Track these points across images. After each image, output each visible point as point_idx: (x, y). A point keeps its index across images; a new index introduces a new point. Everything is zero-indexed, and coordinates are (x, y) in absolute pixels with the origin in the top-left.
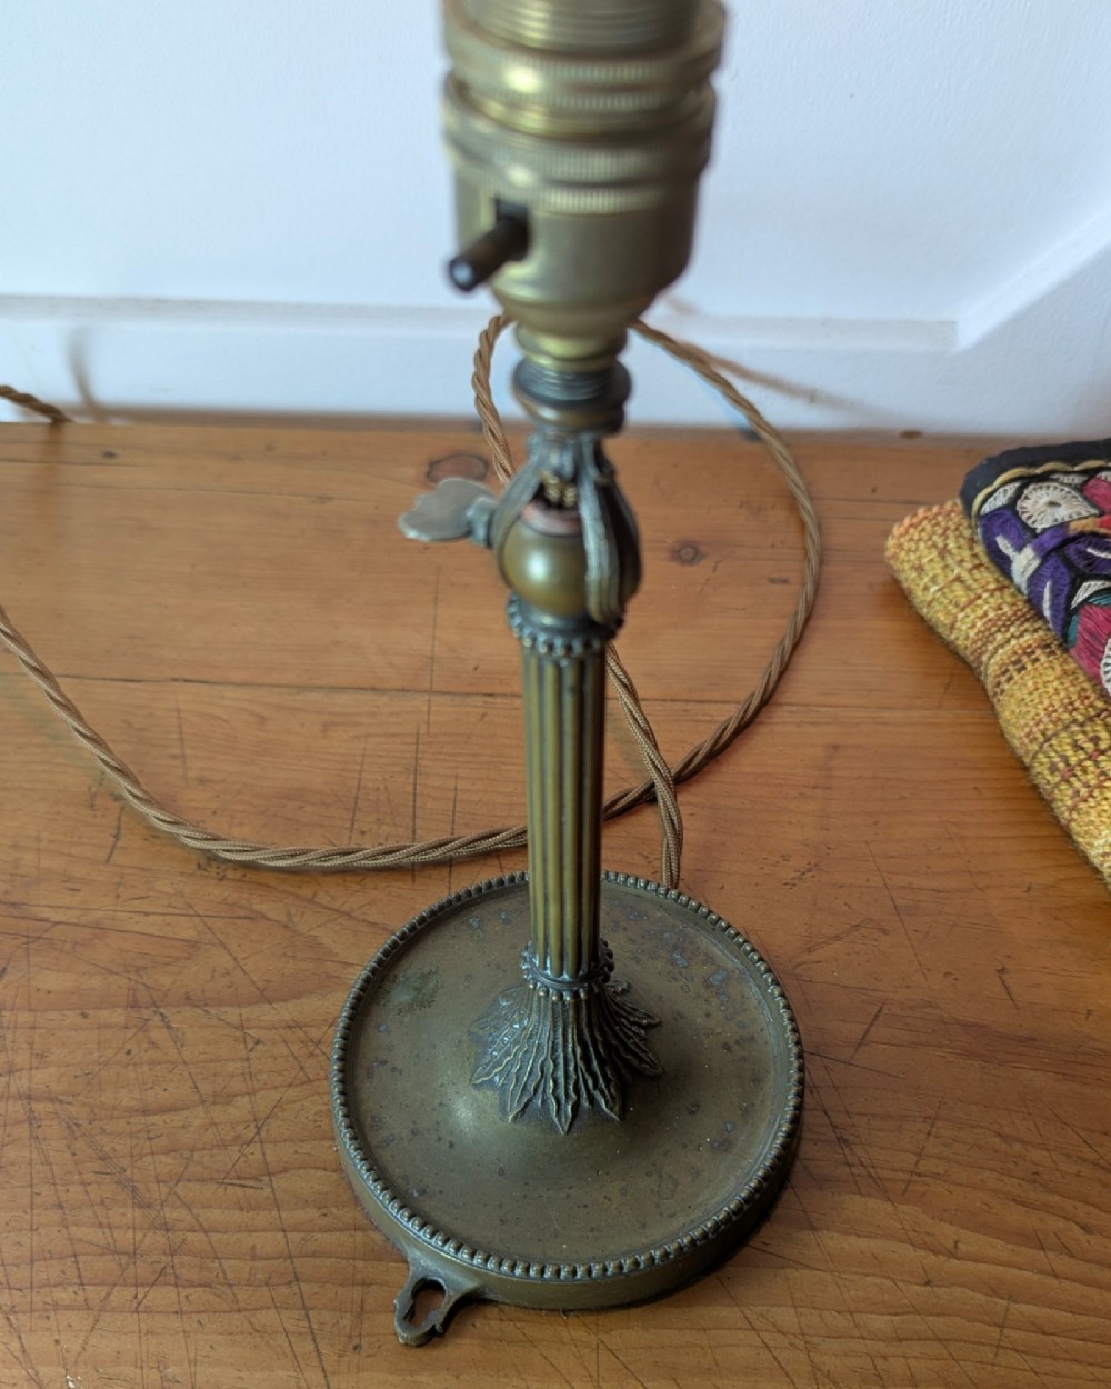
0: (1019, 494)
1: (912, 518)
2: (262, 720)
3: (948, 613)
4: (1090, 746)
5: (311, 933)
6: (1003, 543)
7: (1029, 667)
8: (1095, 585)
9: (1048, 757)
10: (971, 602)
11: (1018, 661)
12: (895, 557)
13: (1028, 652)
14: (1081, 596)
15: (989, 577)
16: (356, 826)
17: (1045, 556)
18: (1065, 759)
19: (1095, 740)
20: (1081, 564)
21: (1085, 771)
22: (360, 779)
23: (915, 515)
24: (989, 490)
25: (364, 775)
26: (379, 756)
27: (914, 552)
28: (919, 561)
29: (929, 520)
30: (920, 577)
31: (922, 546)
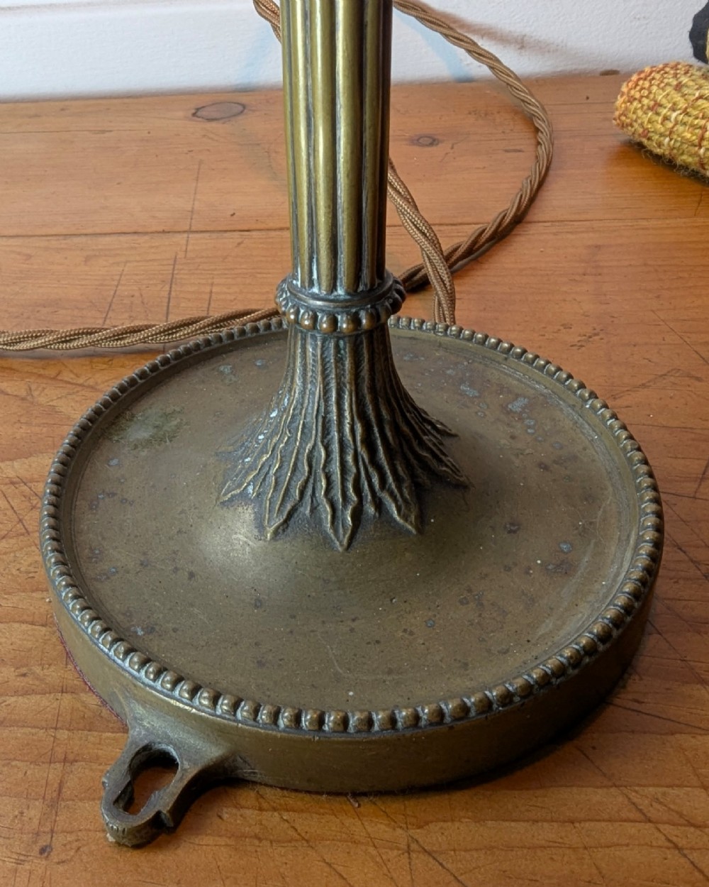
2: (28, 257)
5: (51, 403)
16: (108, 322)
22: (116, 291)
25: (119, 287)
26: (137, 275)
27: (647, 97)
28: (654, 101)
29: (657, 72)
30: (658, 113)
31: (655, 89)
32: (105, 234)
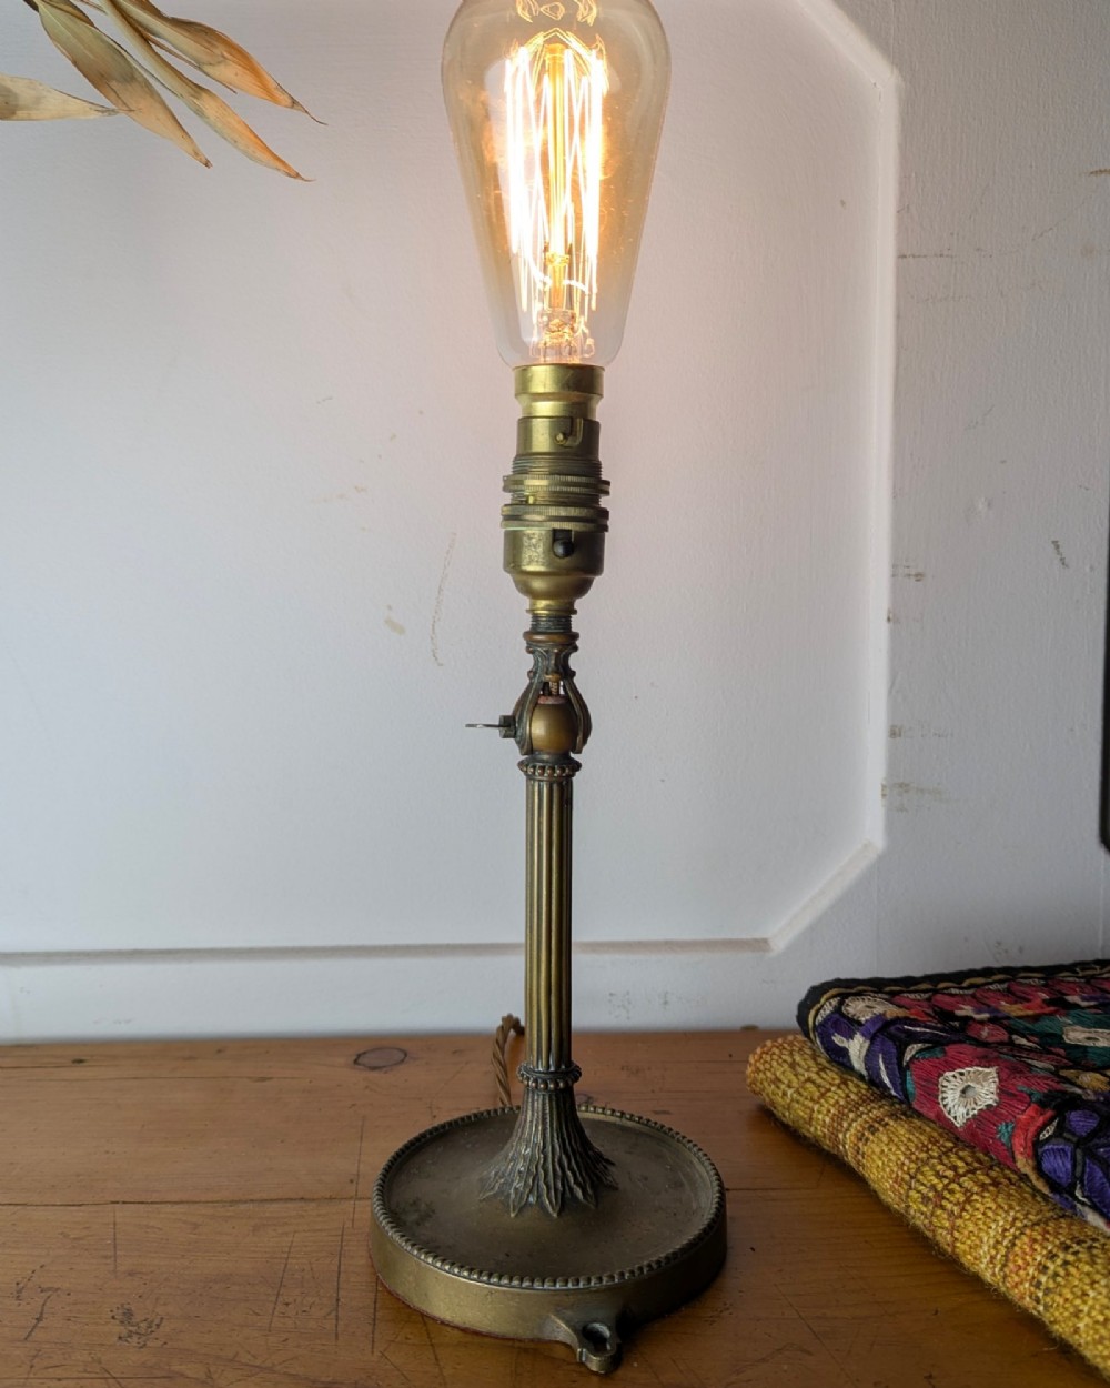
0: (841, 1003)
1: (762, 1048)
2: (196, 1226)
3: (807, 1107)
4: (950, 1173)
6: (838, 1039)
7: (881, 1130)
8: (916, 1047)
9: (919, 1192)
10: (823, 1095)
11: (872, 1126)
12: (754, 1082)
13: (879, 1120)
14: (907, 1057)
15: (833, 1076)
16: (281, 1299)
17: (872, 1039)
18: (933, 1187)
19: (955, 1168)
20: (903, 1036)
21: (952, 1192)
22: (286, 1264)
23: (765, 1046)
24: (819, 1006)
25: (289, 1261)
26: (306, 1246)
27: (769, 1070)
28: (775, 1074)
29: (777, 1048)
30: (778, 1088)
31: (774, 1064)
32: (272, 1201)
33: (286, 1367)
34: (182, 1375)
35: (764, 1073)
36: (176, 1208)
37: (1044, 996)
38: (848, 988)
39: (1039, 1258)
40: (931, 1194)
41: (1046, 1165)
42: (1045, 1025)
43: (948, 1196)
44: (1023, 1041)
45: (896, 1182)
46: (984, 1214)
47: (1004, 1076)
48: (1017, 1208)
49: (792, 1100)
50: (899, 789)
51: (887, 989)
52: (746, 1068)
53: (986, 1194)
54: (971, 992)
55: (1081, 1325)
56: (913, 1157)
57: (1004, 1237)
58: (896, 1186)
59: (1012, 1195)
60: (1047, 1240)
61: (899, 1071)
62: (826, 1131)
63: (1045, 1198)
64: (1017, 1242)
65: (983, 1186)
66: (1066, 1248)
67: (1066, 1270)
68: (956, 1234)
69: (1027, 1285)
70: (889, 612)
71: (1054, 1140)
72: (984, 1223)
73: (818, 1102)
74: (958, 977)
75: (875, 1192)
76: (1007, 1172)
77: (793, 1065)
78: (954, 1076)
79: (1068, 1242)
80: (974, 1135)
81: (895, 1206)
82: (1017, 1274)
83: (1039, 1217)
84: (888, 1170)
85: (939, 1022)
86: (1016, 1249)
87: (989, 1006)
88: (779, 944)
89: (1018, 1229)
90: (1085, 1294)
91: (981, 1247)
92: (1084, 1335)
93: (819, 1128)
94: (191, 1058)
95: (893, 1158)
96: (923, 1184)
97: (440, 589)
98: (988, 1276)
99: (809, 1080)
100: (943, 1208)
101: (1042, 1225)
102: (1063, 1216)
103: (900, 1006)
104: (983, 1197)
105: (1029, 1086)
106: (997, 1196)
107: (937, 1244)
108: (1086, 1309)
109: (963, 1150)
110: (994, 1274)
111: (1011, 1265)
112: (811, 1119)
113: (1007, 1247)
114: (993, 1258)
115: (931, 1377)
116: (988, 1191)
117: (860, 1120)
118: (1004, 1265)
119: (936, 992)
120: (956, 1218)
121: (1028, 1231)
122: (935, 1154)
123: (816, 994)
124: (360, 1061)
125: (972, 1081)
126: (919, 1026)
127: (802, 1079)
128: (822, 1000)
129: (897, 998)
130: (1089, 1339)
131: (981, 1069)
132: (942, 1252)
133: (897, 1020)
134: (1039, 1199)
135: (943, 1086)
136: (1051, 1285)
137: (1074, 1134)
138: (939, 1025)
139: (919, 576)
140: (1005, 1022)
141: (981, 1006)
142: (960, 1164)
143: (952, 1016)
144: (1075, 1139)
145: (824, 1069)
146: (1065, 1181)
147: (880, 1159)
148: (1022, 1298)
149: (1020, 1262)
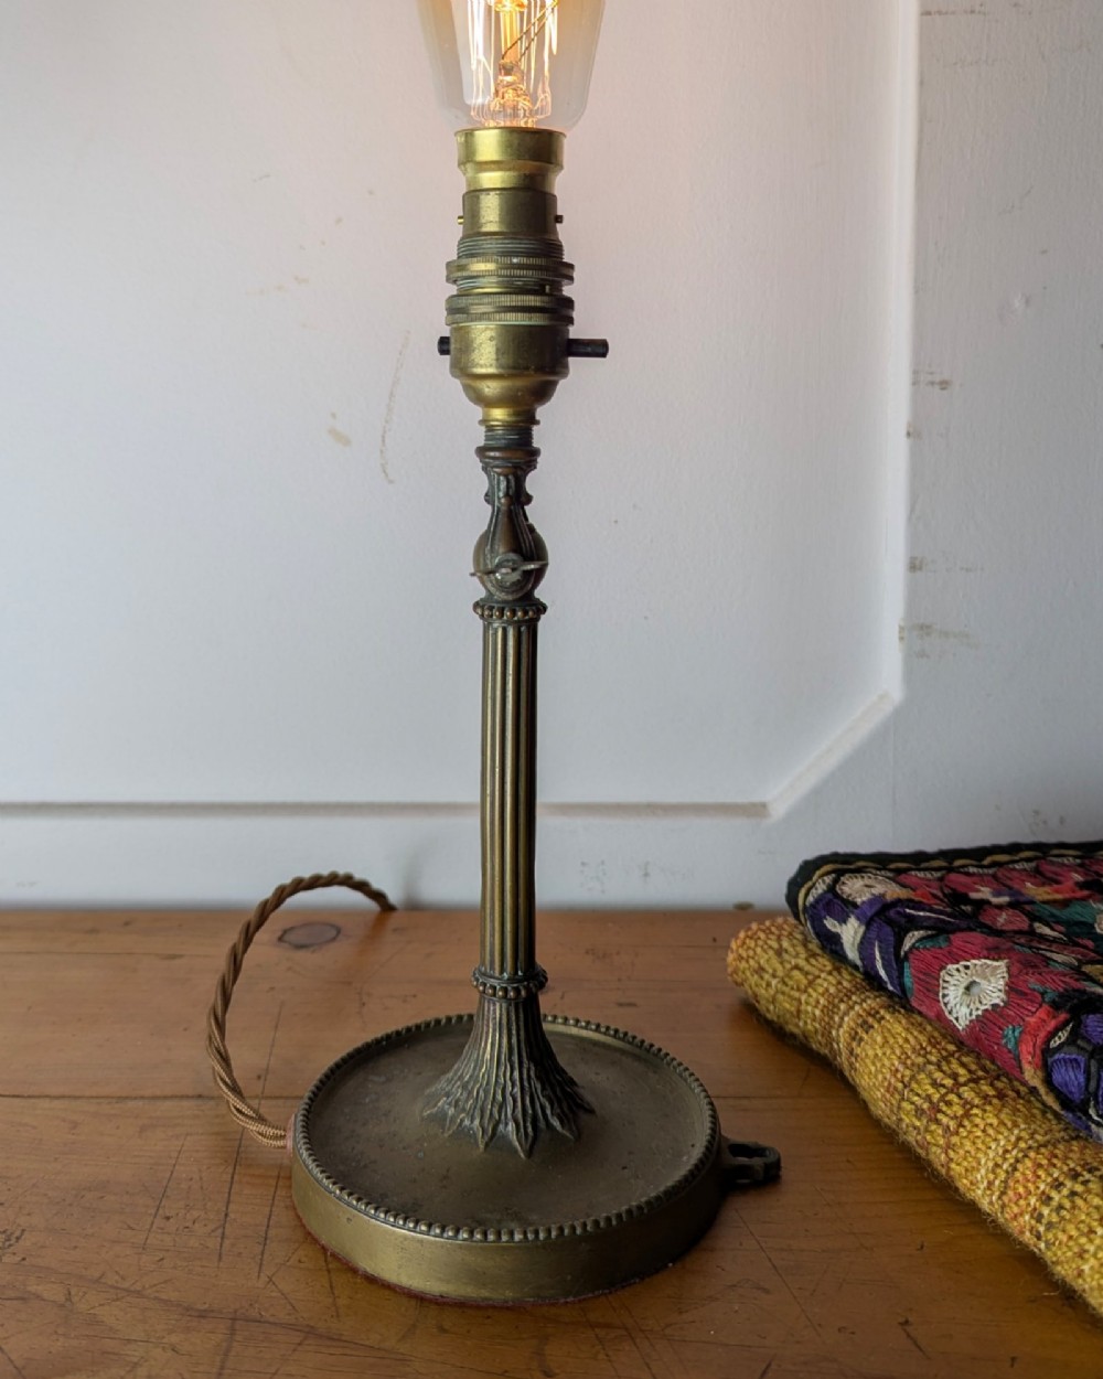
0: (836, 881)
1: (746, 931)
2: (75, 1125)
3: (793, 999)
4: (948, 1082)
5: (91, 1311)
6: (830, 924)
7: (876, 1026)
8: (918, 934)
9: (913, 1103)
10: (811, 983)
11: (865, 1022)
12: (735, 971)
13: (873, 1014)
14: (907, 944)
15: (825, 962)
16: (161, 1211)
17: (869, 924)
18: (928, 1098)
19: (955, 1076)
20: (903, 920)
21: (949, 1104)
22: (172, 1172)
23: (750, 929)
24: (810, 883)
25: (178, 1167)
26: (197, 1151)
27: (753, 958)
28: (759, 963)
29: (764, 931)
30: (762, 978)
31: (759, 950)
32: (165, 1098)
33: (157, 1292)
34: (38, 1297)
35: (747, 962)
36: (57, 1104)
37: (1078, 878)
38: (846, 864)
39: (1042, 1187)
40: (925, 1106)
41: (1057, 1078)
42: (1075, 912)
43: (944, 1108)
44: (1046, 931)
45: (888, 1091)
46: (984, 1131)
47: (1015, 971)
48: (1023, 1126)
49: (777, 992)
50: (918, 631)
51: (892, 866)
52: (727, 955)
53: (988, 1108)
54: (991, 871)
55: (1086, 1268)
56: (909, 1062)
57: (1005, 1159)
58: (888, 1096)
59: (1019, 1110)
60: (1054, 1166)
61: (897, 961)
62: (817, 1026)
63: (1056, 1114)
64: (1019, 1166)
65: (985, 1097)
66: (1075, 1176)
67: (1073, 1202)
68: (951, 1154)
69: (1027, 1217)
70: (909, 425)
71: (1066, 1049)
72: (983, 1142)
73: (805, 991)
74: (978, 854)
75: (864, 1102)
76: (1016, 1083)
77: (779, 952)
78: (958, 970)
79: (1079, 1169)
80: (977, 1040)
81: (886, 1120)
82: (1016, 1204)
83: (1048, 1137)
84: (880, 1077)
85: (948, 906)
86: (1018, 1174)
87: (1010, 888)
88: (778, 810)
89: (1021, 1150)
90: (1092, 1231)
91: (978, 1170)
92: (1089, 1280)
93: (809, 1021)
94: (94, 931)
95: (887, 1063)
96: (918, 1095)
97: (392, 395)
98: (985, 1204)
99: (797, 967)
100: (938, 1122)
101: (1050, 1147)
102: (1077, 1138)
103: (903, 886)
104: (985, 1111)
105: (1043, 983)
106: (1000, 1111)
107: (929, 1163)
108: (1092, 1248)
109: (967, 1055)
110: (991, 1203)
111: (1011, 1193)
112: (799, 1011)
113: (1007, 1172)
114: (990, 1184)
115: (907, 1322)
116: (990, 1103)
117: (852, 1013)
118: (1003, 1193)
119: (950, 870)
120: (952, 1135)
121: (1032, 1154)
122: (933, 1059)
123: (808, 870)
124: (287, 938)
125: (978, 976)
126: (923, 910)
127: (788, 966)
128: (814, 878)
129: (902, 878)
130: (1094, 1283)
131: (989, 962)
132: (935, 1174)
133: (898, 902)
134: (1049, 1116)
135: (944, 981)
136: (1055, 1219)
137: (1089, 1041)
138: (948, 910)
139: (944, 385)
140: (1028, 907)
141: (1000, 886)
142: (962, 1071)
143: (966, 900)
144: (1090, 1048)
145: (814, 955)
146: (1077, 1096)
147: (874, 1064)
148: (1022, 1232)
149: (1021, 1190)
